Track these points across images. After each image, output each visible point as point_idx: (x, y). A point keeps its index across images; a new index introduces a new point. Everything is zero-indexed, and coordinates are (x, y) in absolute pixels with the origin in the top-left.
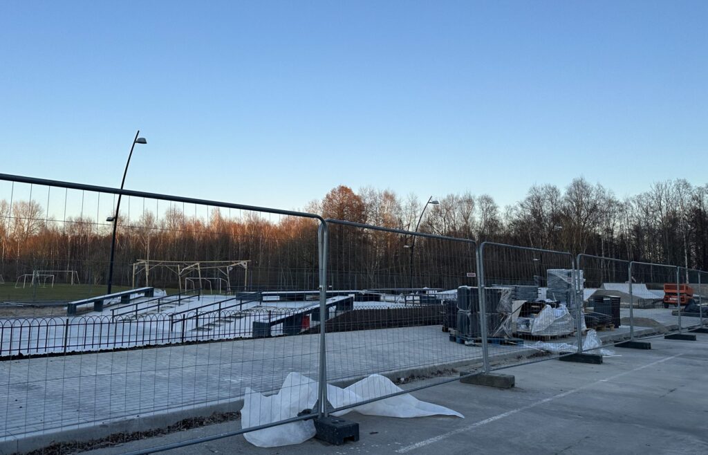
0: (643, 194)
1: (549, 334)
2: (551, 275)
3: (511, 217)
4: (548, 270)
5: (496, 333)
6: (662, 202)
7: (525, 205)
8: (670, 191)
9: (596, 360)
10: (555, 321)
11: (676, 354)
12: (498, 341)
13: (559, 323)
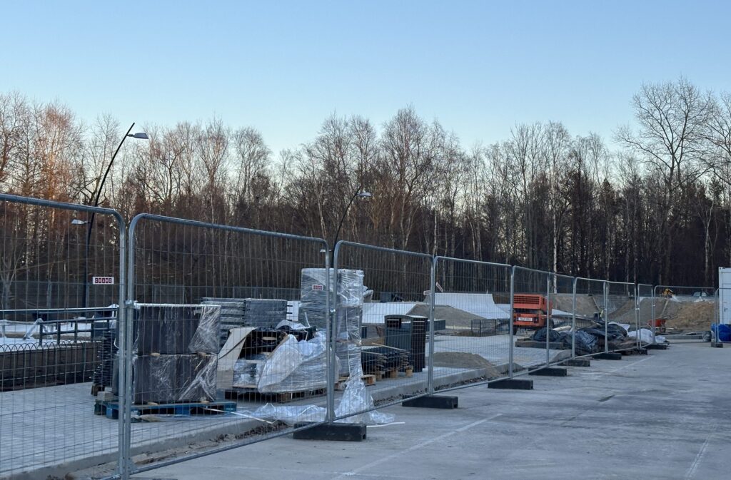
0: (501, 145)
1: (291, 389)
2: (308, 278)
3: (290, 173)
4: (303, 270)
5: (185, 395)
6: (526, 159)
7: (316, 152)
8: (539, 140)
9: (355, 433)
10: (302, 365)
11: (491, 414)
12: (186, 408)
13: (311, 368)
